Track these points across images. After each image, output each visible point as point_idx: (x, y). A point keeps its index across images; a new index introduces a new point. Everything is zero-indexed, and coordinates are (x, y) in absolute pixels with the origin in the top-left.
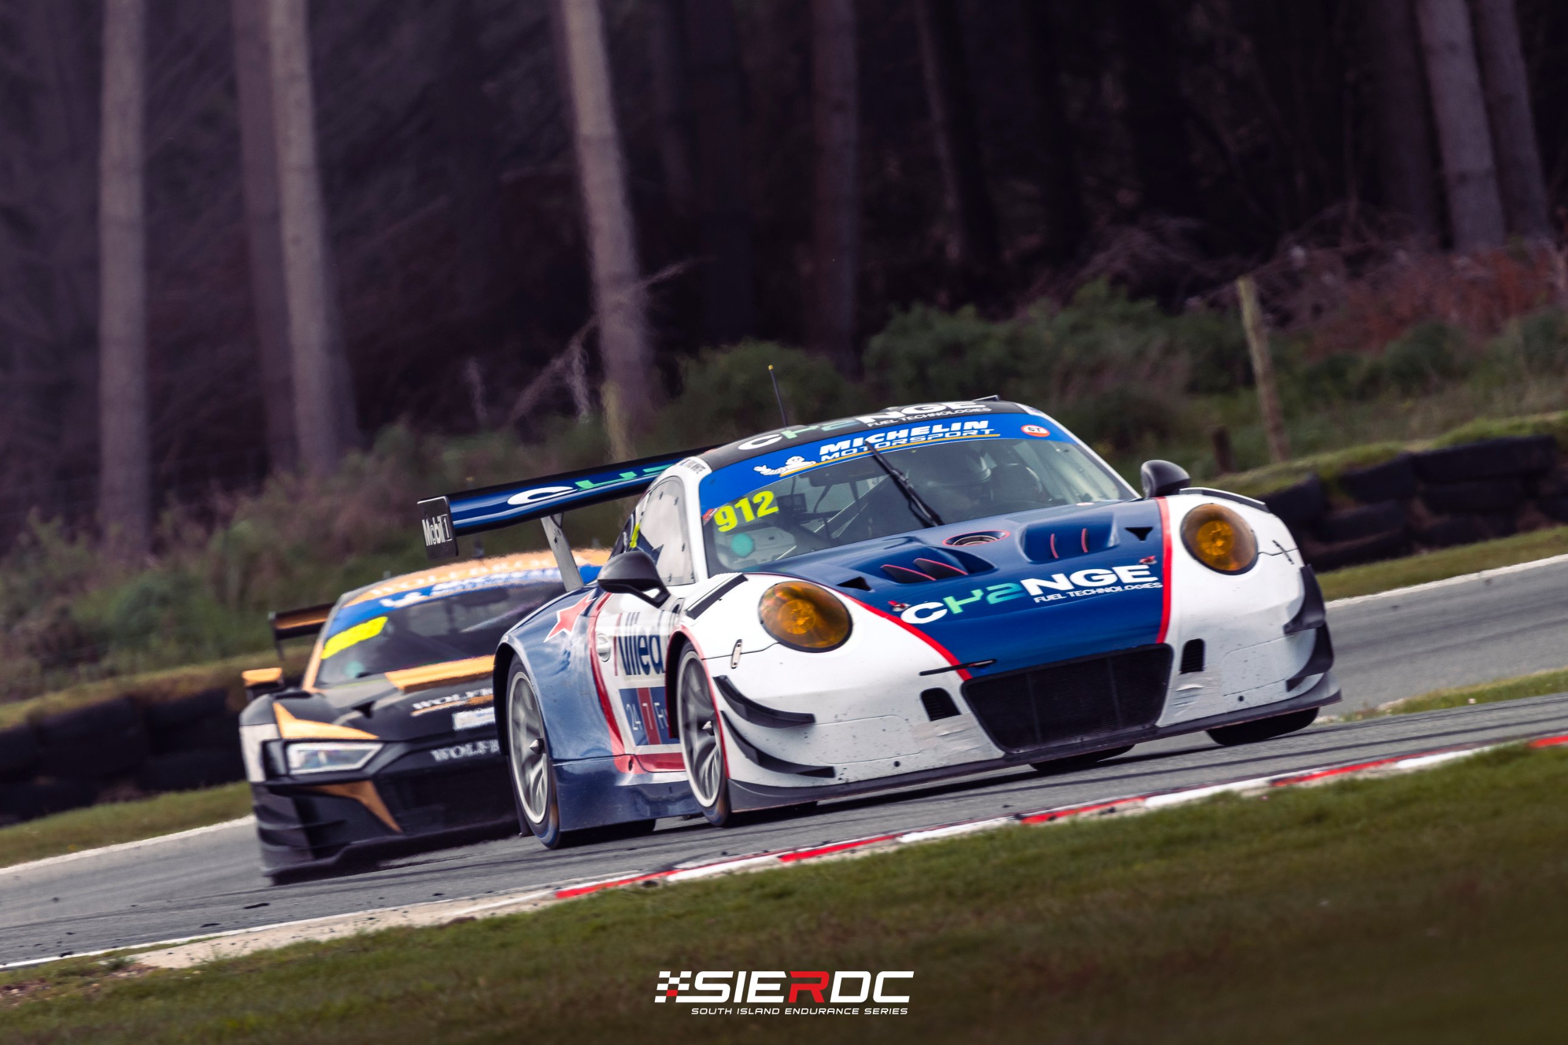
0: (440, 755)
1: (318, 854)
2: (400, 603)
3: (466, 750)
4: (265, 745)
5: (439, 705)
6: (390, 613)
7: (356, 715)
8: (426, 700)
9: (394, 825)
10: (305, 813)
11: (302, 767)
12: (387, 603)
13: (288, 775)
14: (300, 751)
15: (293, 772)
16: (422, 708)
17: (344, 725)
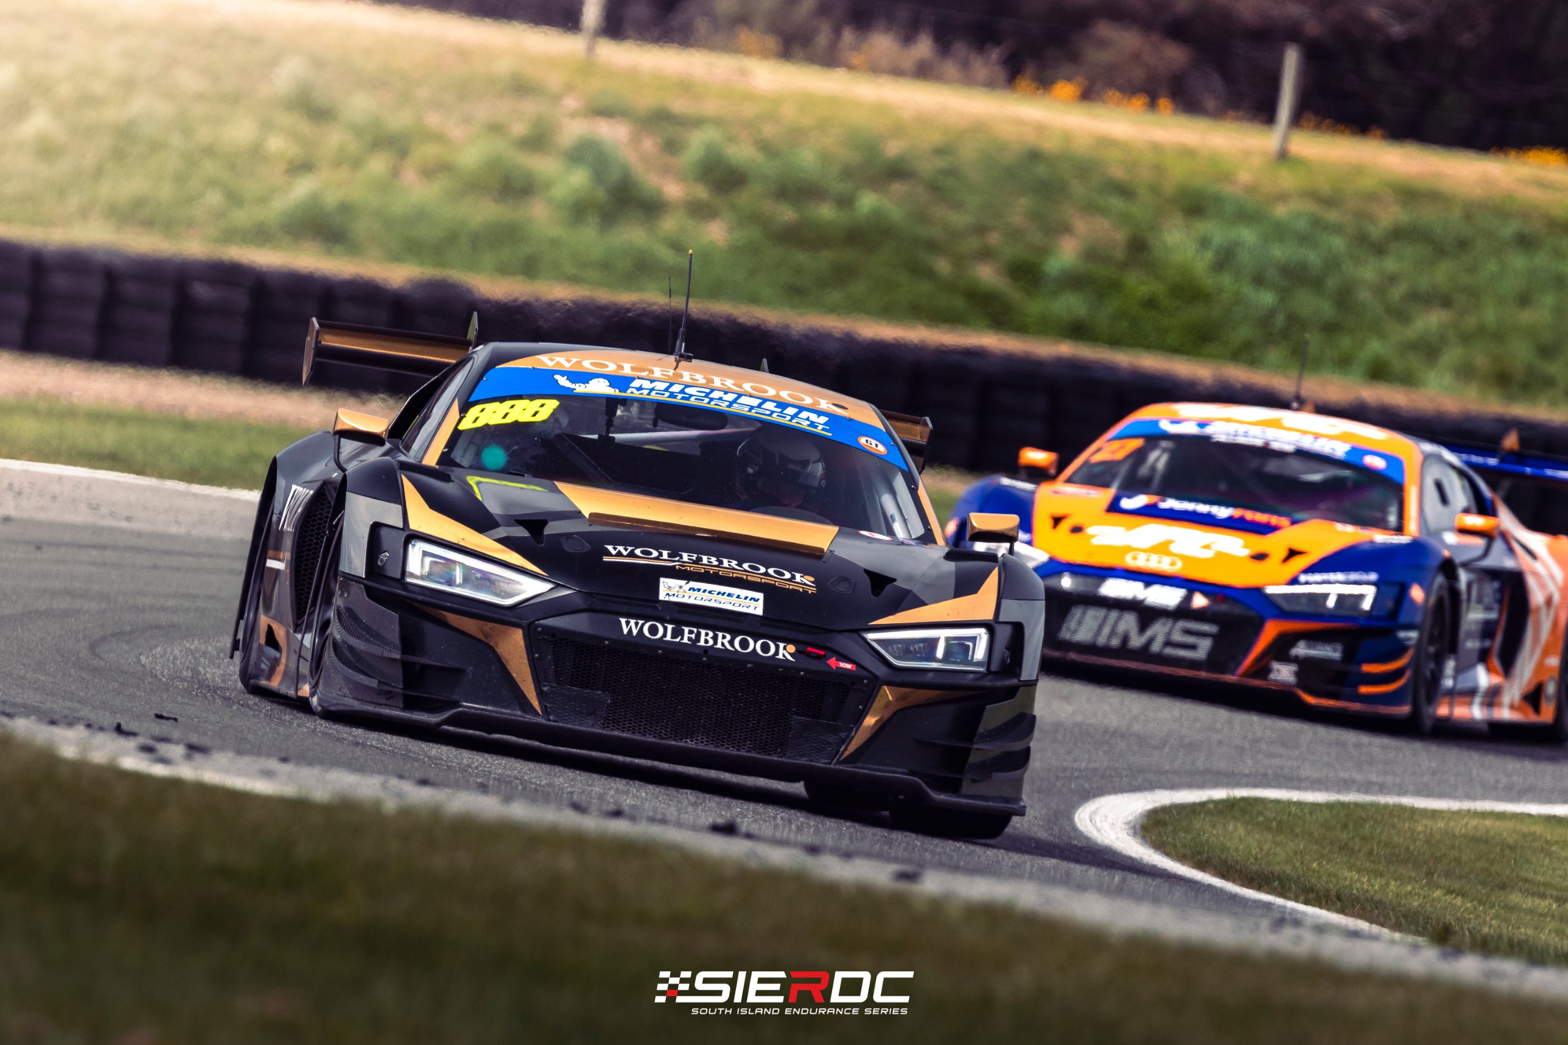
0: (629, 626)
1: (410, 704)
2: (580, 388)
3: (665, 632)
4: (376, 528)
5: (641, 557)
6: (567, 399)
7: (521, 532)
8: (625, 545)
9: (536, 704)
10: (410, 642)
11: (422, 578)
12: (563, 381)
13: (401, 581)
14: (425, 554)
15: (409, 580)
16: (616, 553)
17: (500, 541)
